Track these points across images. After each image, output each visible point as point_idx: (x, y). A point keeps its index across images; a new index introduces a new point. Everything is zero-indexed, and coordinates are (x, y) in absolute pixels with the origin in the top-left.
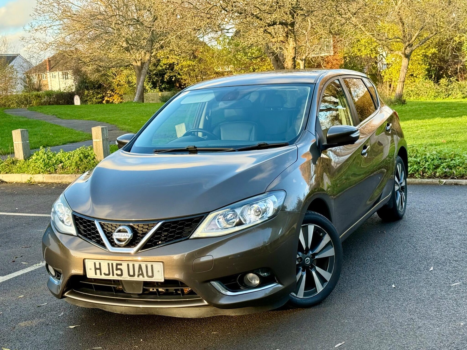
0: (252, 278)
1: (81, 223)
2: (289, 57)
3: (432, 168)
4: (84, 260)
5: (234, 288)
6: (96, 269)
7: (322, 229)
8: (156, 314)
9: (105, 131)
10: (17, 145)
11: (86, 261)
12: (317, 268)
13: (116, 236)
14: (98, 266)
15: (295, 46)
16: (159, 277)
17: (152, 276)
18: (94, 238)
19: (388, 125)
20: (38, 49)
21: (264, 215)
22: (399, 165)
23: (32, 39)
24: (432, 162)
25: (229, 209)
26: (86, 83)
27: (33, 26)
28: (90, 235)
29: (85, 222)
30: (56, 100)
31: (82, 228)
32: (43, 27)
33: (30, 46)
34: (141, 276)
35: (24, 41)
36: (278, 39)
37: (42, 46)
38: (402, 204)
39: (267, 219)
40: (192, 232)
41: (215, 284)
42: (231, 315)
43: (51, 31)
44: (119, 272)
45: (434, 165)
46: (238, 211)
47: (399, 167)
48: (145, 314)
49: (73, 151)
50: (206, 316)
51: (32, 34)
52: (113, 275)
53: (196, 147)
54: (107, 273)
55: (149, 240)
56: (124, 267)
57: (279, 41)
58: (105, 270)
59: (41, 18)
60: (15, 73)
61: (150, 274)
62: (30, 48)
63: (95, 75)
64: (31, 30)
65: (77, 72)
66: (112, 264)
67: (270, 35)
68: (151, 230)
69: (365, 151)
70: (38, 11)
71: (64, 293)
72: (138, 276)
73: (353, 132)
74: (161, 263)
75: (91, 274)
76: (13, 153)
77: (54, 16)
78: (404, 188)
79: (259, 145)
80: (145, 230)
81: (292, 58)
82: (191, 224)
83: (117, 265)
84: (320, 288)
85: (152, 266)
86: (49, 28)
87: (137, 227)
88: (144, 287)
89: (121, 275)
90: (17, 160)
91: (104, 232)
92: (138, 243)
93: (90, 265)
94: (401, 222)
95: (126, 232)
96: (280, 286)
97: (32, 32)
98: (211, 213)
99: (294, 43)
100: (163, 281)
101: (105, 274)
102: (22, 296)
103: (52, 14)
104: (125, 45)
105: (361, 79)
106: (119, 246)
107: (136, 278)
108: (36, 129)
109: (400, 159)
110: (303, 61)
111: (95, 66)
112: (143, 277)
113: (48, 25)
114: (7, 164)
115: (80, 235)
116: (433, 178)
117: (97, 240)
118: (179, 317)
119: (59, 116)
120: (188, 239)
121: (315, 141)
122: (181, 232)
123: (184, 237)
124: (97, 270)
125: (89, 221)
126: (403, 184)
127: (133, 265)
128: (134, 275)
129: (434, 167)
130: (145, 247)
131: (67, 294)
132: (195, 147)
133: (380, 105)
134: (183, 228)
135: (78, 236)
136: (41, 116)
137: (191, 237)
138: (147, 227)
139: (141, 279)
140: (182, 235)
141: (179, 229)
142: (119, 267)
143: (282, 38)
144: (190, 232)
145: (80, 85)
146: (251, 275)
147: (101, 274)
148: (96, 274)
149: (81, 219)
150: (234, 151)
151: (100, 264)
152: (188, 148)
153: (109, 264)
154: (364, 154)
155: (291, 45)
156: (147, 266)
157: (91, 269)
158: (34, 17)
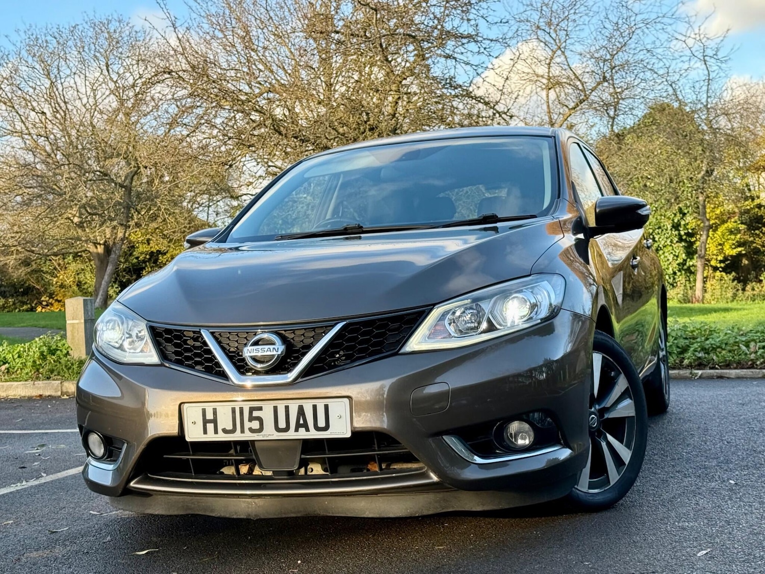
0: (519, 432)
1: (168, 340)
3: (675, 352)
4: (181, 405)
6: (205, 422)
7: (615, 364)
8: (322, 513)
9: (89, 306)
11: (186, 406)
12: (610, 438)
13: (253, 351)
14: (210, 416)
16: (340, 429)
17: (327, 428)
18: (198, 363)
24: (676, 342)
28: (188, 358)
29: (178, 337)
31: (172, 348)
34: (302, 430)
39: (539, 321)
40: (402, 342)
44: (255, 425)
45: (678, 347)
46: (486, 306)
48: (299, 515)
50: (426, 513)
52: (243, 431)
54: (230, 427)
56: (267, 414)
58: (225, 422)
61: (321, 423)
66: (241, 409)
71: (131, 480)
72: (297, 430)
74: (346, 400)
75: (194, 434)
80: (308, 341)
82: (400, 327)
83: (252, 410)
84: (614, 476)
85: (326, 408)
87: (291, 335)
88: (303, 456)
89: (261, 429)
92: (295, 365)
93: (193, 415)
95: (274, 344)
96: (567, 450)
98: (436, 306)
100: (348, 435)
101: (225, 431)
102: (10, 522)
106: (257, 373)
107: (291, 435)
112: (307, 430)
115: (166, 363)
116: (679, 369)
118: (370, 516)
120: (397, 354)
122: (382, 343)
123: (388, 350)
127: (287, 408)
128: (287, 429)
129: (679, 350)
130: (309, 371)
131: (137, 482)
134: (385, 334)
135: (162, 365)
137: (402, 351)
138: (312, 334)
139: (302, 434)
140: (383, 348)
141: (376, 336)
142: (255, 414)
144: (398, 342)
147: (216, 432)
148: (205, 432)
149: (169, 332)
151: (215, 410)
153: (234, 410)
156: (315, 407)
157: (195, 423)
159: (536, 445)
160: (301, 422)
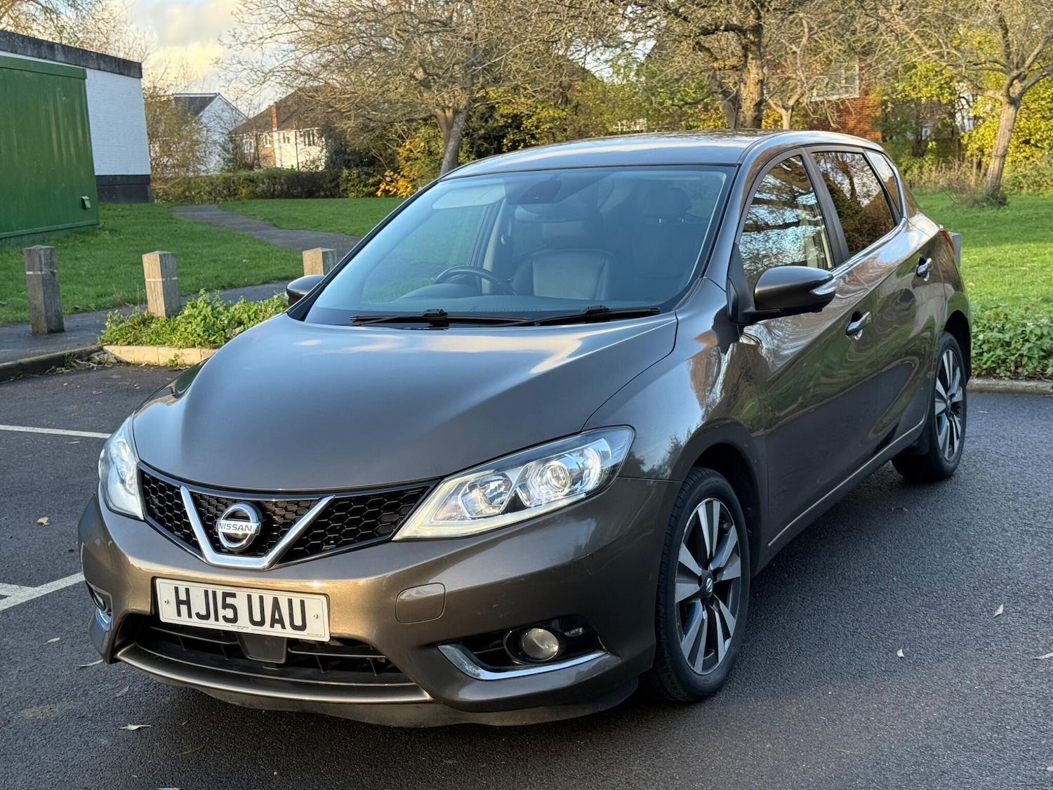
0: (542, 640)
2: (748, 101)
3: (1036, 356)
4: (154, 579)
5: (497, 662)
6: (179, 602)
9: (330, 260)
10: (152, 284)
11: (158, 581)
13: (225, 527)
14: (183, 597)
15: (761, 78)
16: (318, 631)
17: (303, 627)
18: (179, 528)
19: (922, 262)
20: (247, 83)
21: (575, 487)
22: (948, 353)
23: (234, 62)
24: (1038, 342)
25: (492, 471)
26: (345, 153)
27: (236, 36)
28: (170, 520)
29: (162, 489)
30: (285, 187)
31: (156, 501)
32: (257, 38)
33: (231, 75)
35: (220, 65)
36: (727, 63)
37: (255, 77)
38: (952, 443)
39: (583, 496)
40: (397, 525)
41: (452, 652)
43: (275, 45)
44: (229, 613)
45: (1042, 349)
46: (514, 475)
47: (947, 359)
49: (267, 301)
51: (235, 53)
52: (217, 619)
53: (446, 314)
54: (203, 613)
55: (298, 541)
56: (240, 602)
57: (727, 67)
58: (198, 605)
59: (253, 19)
60: (205, 133)
61: (298, 622)
62: (230, 81)
63: (362, 138)
64: (233, 44)
65: (328, 131)
66: (214, 593)
67: (709, 54)
68: (303, 515)
69: (855, 325)
70: (248, 5)
71: (114, 650)
72: (272, 626)
73: (819, 284)
74: (323, 598)
75: (168, 614)
76: (144, 301)
77: (279, 14)
78: (959, 407)
79: (589, 312)
80: (290, 516)
81: (754, 103)
82: (398, 505)
83: (225, 595)
85: (302, 603)
86: (269, 40)
87: (273, 508)
88: (289, 650)
89: (234, 620)
90: (153, 318)
91: (201, 515)
92: (273, 546)
93: (165, 591)
94: (948, 486)
95: (246, 518)
96: (611, 657)
97: (235, 48)
98: (446, 479)
99: (760, 71)
100: (327, 639)
101: (198, 615)
102: (55, 640)
103: (275, 10)
104: (420, 74)
105: (863, 154)
106: (230, 552)
107: (266, 630)
108: (218, 250)
109: (950, 340)
110: (790, 111)
111: (361, 120)
112: (283, 627)
113: (268, 34)
114: (130, 324)
115: (150, 519)
116: (1040, 379)
117: (185, 534)
119: (275, 222)
120: (389, 541)
121: (725, 303)
122: (375, 524)
123: (380, 535)
124: (181, 606)
125: (171, 488)
126: (958, 398)
127: (261, 598)
128: (262, 623)
129: (1042, 354)
130: (288, 556)
131: (123, 655)
132: (443, 314)
133: (905, 214)
135: (145, 521)
136: (241, 221)
137: (397, 537)
138: (295, 508)
139: (277, 631)
140: (375, 531)
141: (369, 516)
142: (229, 601)
143: (733, 61)
144: (395, 523)
145: (334, 157)
146: (539, 632)
147: (190, 616)
148: (179, 614)
149: (156, 481)
150: (531, 324)
151: (187, 590)
152: (426, 315)
153: (206, 592)
154: (856, 331)
155: (752, 76)
156: (290, 601)
157: (168, 602)
158: (239, 16)
160: (277, 617)
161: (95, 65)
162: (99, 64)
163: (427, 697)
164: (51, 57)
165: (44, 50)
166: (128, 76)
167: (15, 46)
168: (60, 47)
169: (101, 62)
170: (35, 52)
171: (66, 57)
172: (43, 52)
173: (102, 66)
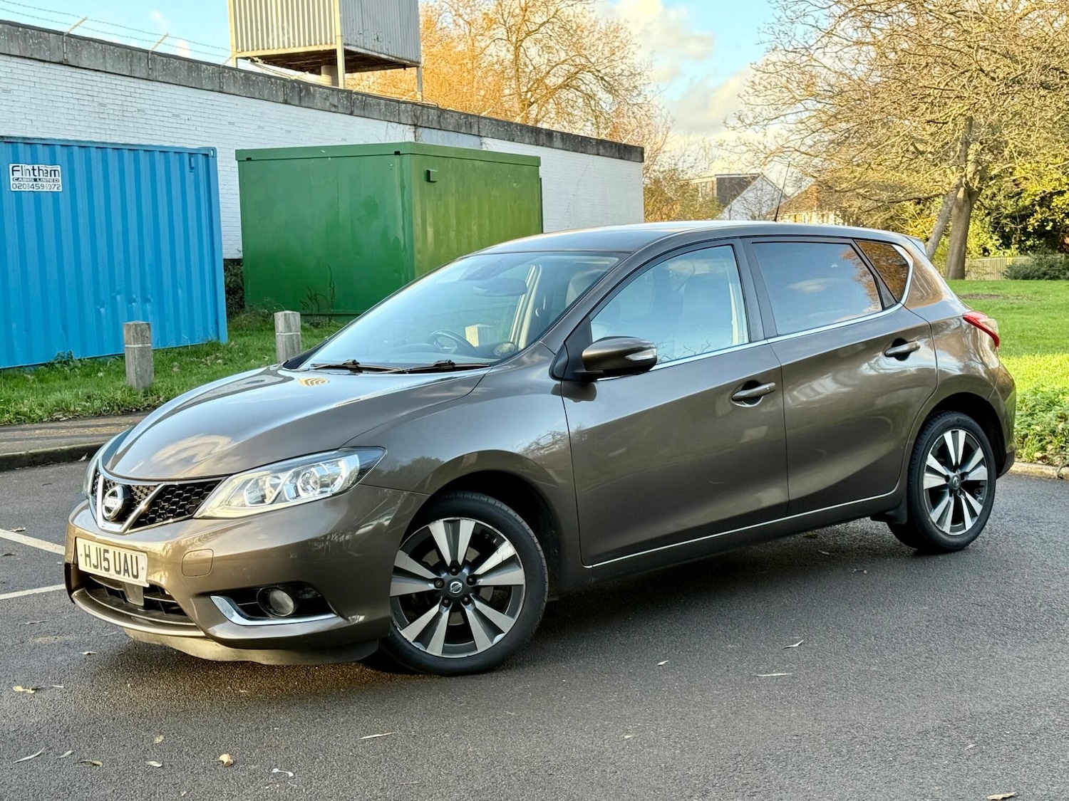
4: (76, 537)
5: (252, 613)
7: (496, 530)
12: (479, 605)
13: (107, 502)
14: (87, 551)
16: (144, 579)
17: (137, 576)
22: (955, 435)
25: (269, 472)
34: (126, 575)
38: (959, 520)
41: (219, 601)
42: (261, 662)
44: (106, 564)
46: (283, 477)
47: (954, 439)
50: (225, 660)
51: (739, 135)
52: (101, 568)
53: (358, 363)
55: (141, 514)
56: (111, 556)
58: (94, 558)
61: (135, 571)
64: (738, 126)
66: (100, 549)
68: (148, 496)
70: (756, 87)
71: (72, 593)
72: (123, 573)
74: (146, 555)
75: (82, 564)
80: (143, 496)
82: (201, 492)
83: (104, 551)
84: (483, 642)
85: (137, 559)
88: (146, 597)
89: (108, 569)
92: (128, 517)
93: (80, 548)
95: (117, 497)
96: (340, 620)
98: (232, 477)
100: (148, 585)
101: (93, 565)
107: (121, 578)
112: (129, 576)
120: (192, 517)
121: (551, 363)
122: (186, 506)
123: (188, 514)
124: (87, 558)
127: (119, 554)
128: (119, 572)
130: (134, 524)
131: (77, 598)
132: (355, 363)
133: (903, 301)
138: (146, 491)
139: (126, 578)
140: (186, 510)
141: (184, 499)
142: (106, 555)
144: (197, 505)
146: (281, 594)
147: (90, 565)
148: (86, 564)
151: (89, 546)
153: (97, 549)
154: (748, 398)
156: (132, 557)
157: (82, 556)
158: (745, 98)
159: (298, 614)
160: (126, 568)
161: (595, 151)
162: (598, 150)
163: (202, 634)
164: (548, 144)
165: (542, 138)
166: (628, 160)
167: (512, 134)
168: (558, 134)
169: (601, 148)
170: (533, 139)
171: (565, 144)
172: (541, 139)
173: (602, 151)
